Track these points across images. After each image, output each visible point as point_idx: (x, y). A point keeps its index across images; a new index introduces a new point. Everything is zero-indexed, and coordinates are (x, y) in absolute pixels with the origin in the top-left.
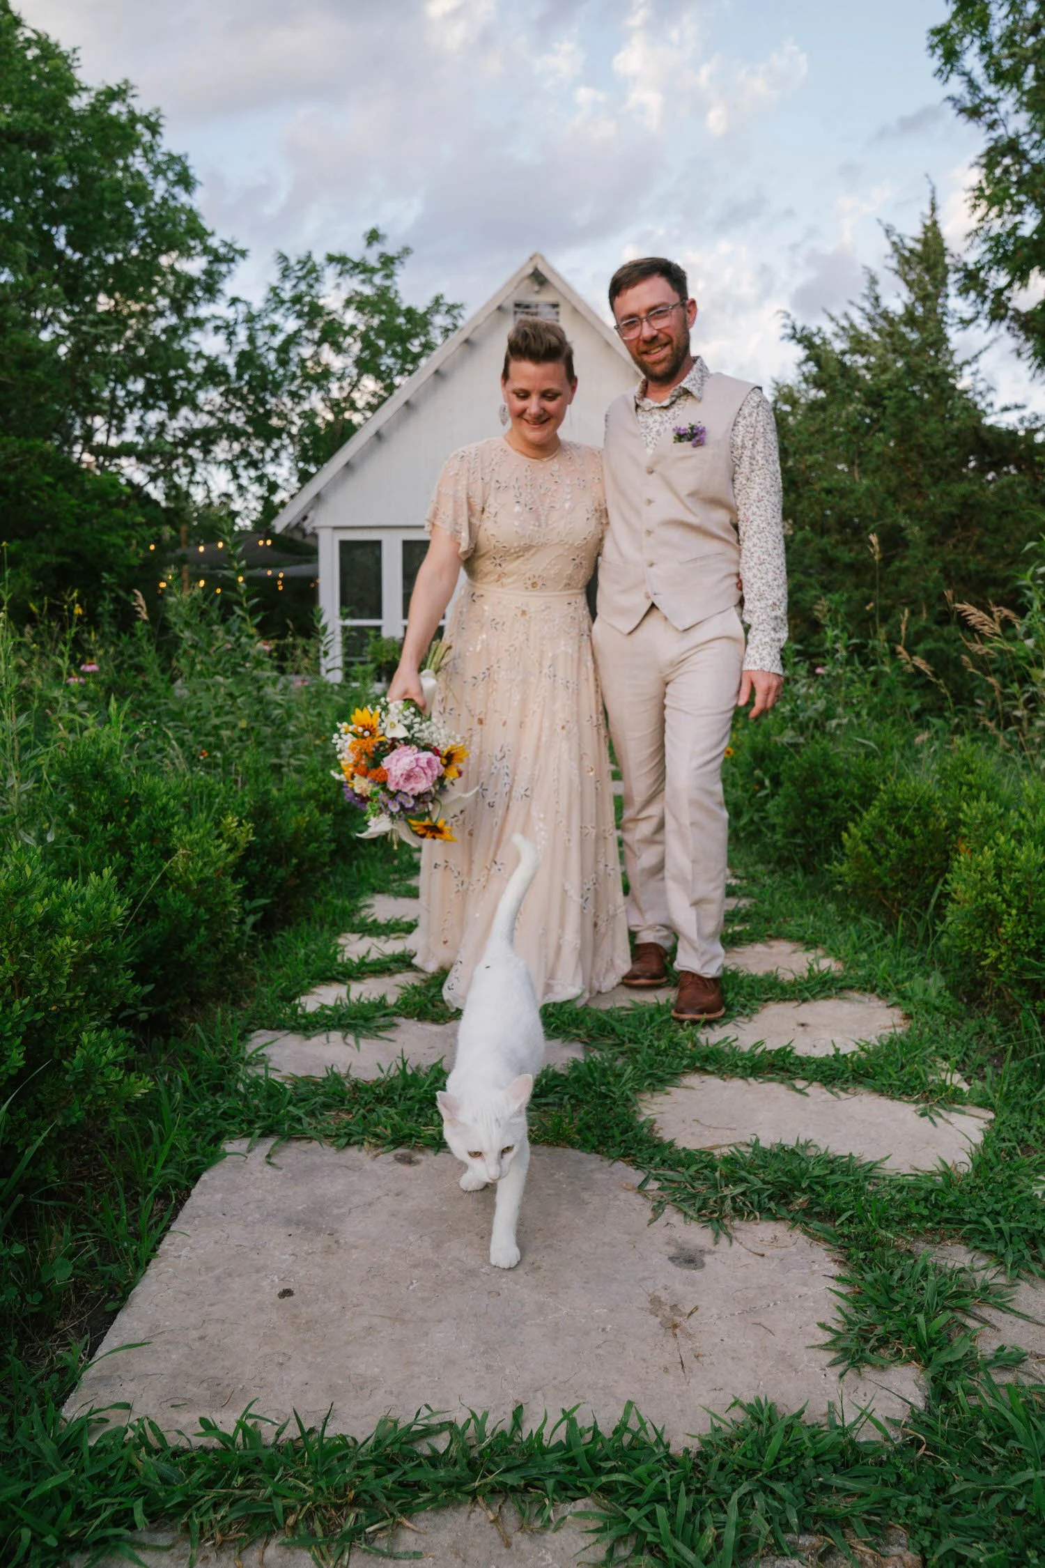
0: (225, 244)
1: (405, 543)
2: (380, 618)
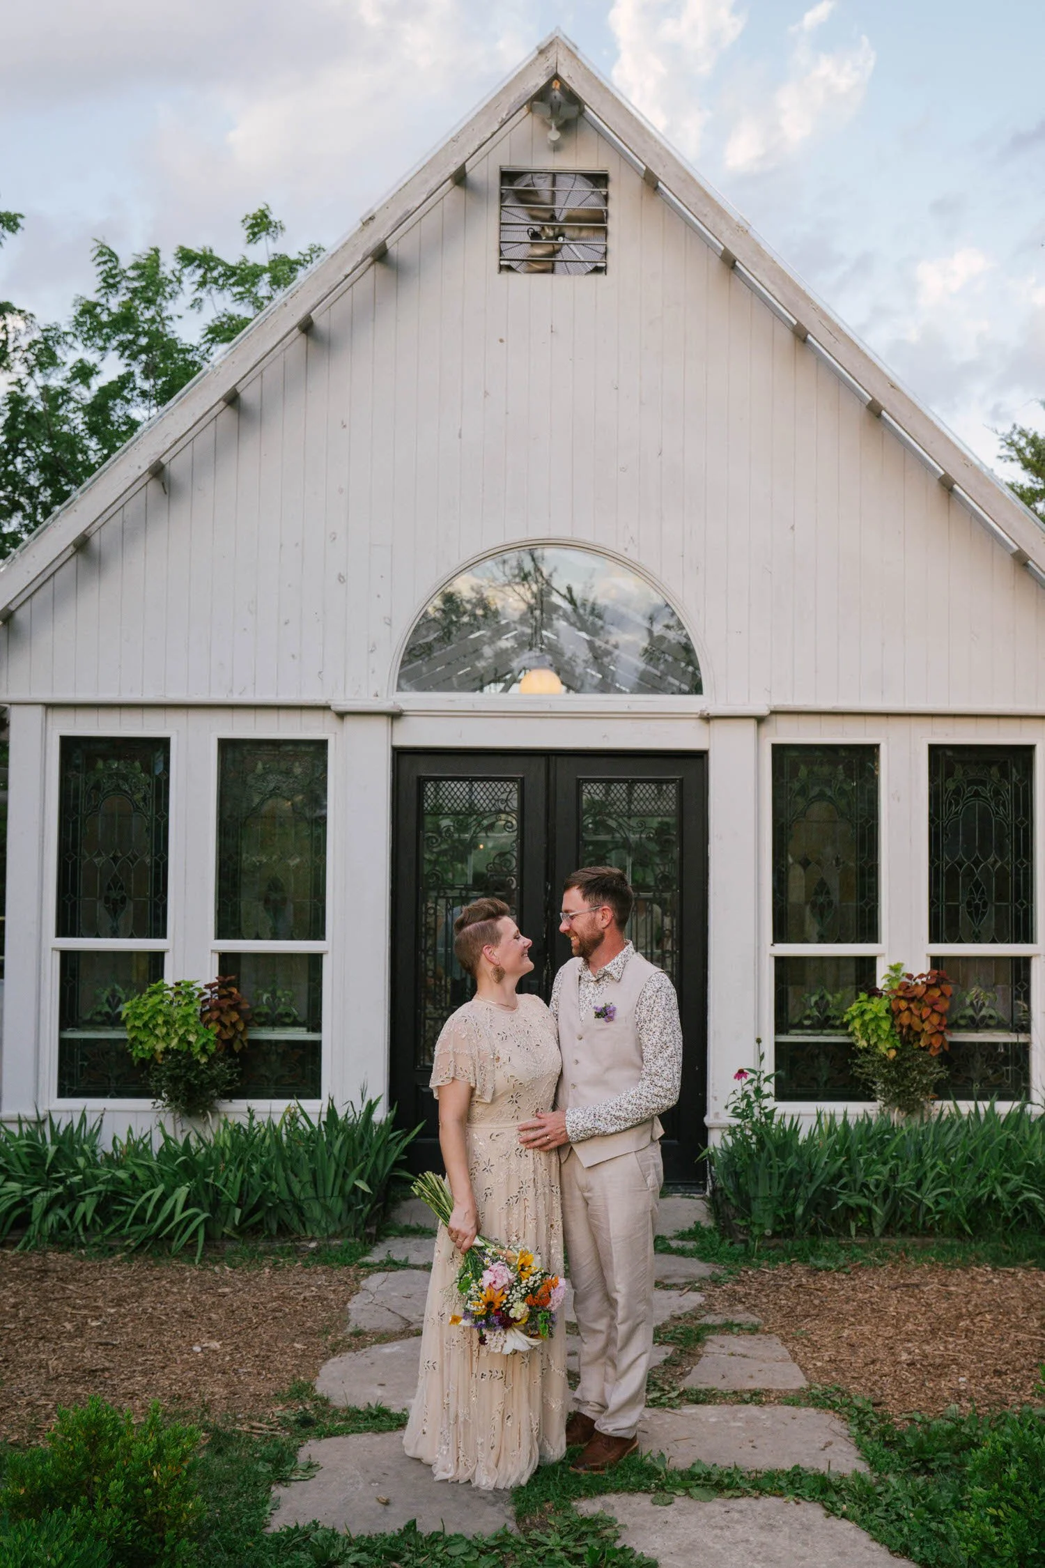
1: (226, 746)
2: (161, 933)
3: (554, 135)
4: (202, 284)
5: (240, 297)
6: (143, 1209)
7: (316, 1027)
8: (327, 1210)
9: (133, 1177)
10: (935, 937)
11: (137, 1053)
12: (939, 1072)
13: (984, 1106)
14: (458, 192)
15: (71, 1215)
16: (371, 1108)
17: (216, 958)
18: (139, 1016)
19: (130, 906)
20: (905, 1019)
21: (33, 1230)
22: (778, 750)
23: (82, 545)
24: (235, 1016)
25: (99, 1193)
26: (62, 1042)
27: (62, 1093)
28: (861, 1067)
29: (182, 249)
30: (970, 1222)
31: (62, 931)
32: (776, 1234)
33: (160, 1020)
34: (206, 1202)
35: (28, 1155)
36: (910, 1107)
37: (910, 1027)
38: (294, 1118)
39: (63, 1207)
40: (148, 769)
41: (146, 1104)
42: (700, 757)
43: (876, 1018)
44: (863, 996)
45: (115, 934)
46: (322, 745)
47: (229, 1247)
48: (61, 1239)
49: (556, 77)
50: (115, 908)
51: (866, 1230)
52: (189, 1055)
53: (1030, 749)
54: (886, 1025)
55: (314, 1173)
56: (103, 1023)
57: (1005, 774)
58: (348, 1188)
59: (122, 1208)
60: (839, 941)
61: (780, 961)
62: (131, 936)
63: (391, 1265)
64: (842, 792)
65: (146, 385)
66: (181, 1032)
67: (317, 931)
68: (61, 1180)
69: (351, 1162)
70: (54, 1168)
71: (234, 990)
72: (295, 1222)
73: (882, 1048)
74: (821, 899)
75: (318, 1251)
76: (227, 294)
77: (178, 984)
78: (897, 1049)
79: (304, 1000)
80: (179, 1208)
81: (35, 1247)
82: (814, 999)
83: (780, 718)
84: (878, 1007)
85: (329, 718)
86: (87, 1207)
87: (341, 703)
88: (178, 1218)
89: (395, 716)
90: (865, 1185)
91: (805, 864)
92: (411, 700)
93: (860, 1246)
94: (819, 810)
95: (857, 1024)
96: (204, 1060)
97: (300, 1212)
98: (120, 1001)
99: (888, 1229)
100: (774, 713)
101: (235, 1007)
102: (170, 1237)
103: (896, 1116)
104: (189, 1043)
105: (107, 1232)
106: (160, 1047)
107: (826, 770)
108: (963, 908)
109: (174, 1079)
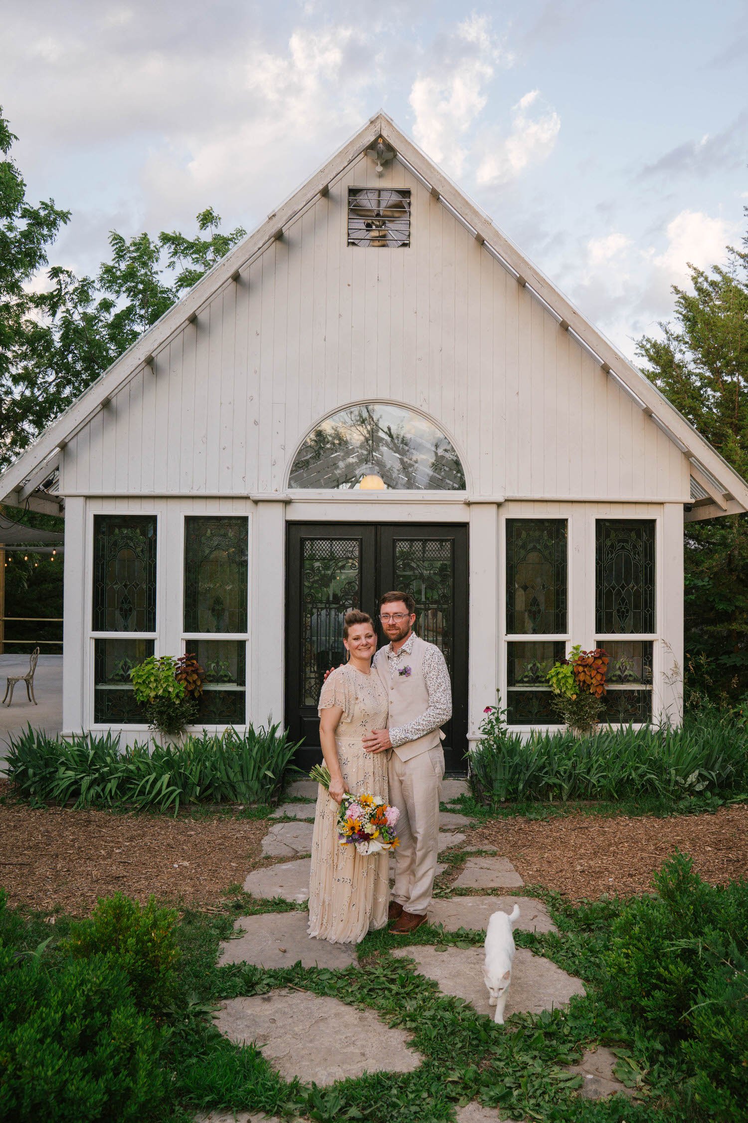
0: (45, 206)
1: (189, 520)
2: (152, 629)
3: (380, 169)
4: (175, 253)
5: (196, 261)
6: (144, 787)
7: (242, 683)
8: (249, 788)
9: (138, 768)
10: (599, 630)
11: (139, 698)
12: (601, 707)
13: (626, 726)
14: (324, 201)
15: (103, 790)
16: (274, 729)
17: (184, 643)
18: (140, 677)
19: (135, 613)
20: (582, 677)
21: (82, 798)
22: (509, 522)
23: (106, 404)
24: (195, 677)
25: (119, 777)
26: (96, 691)
27: (97, 721)
28: (556, 705)
29: (163, 234)
30: (617, 792)
31: (95, 628)
32: (507, 800)
33: (152, 679)
34: (179, 783)
35: (79, 756)
36: (584, 728)
37: (584, 682)
38: (230, 736)
39: (98, 785)
40: (144, 533)
41: (144, 727)
42: (465, 526)
43: (565, 677)
44: (558, 664)
45: (126, 629)
46: (245, 519)
47: (193, 809)
48: (98, 803)
49: (381, 136)
50: (126, 614)
51: (558, 797)
52: (169, 699)
53: (653, 522)
54: (571, 681)
55: (242, 767)
56: (120, 681)
57: (639, 536)
58: (261, 775)
59: (132, 786)
60: (544, 633)
61: (510, 644)
62: (136, 631)
63: (286, 819)
64: (546, 547)
65: (142, 312)
66: (164, 686)
67: (242, 627)
68: (97, 770)
69: (263, 760)
70: (93, 763)
71: (195, 662)
72: (231, 795)
73: (569, 694)
74: (534, 609)
75: (244, 811)
76: (189, 259)
77: (162, 658)
78: (577, 694)
79: (234, 668)
80: (164, 787)
81: (84, 808)
82: (529, 666)
83: (511, 504)
84: (566, 670)
85: (249, 504)
86: (112, 785)
87: (256, 495)
88: (163, 793)
89: (287, 503)
90: (558, 772)
91: (525, 588)
92: (297, 493)
93: (555, 806)
94: (533, 557)
95: (554, 680)
96: (178, 702)
97: (234, 788)
98: (129, 668)
99: (570, 797)
100: (506, 500)
101: (195, 671)
102: (160, 803)
103: (576, 733)
104: (169, 692)
105: (124, 799)
106: (152, 694)
107: (537, 533)
108: (615, 613)
109: (161, 713)
